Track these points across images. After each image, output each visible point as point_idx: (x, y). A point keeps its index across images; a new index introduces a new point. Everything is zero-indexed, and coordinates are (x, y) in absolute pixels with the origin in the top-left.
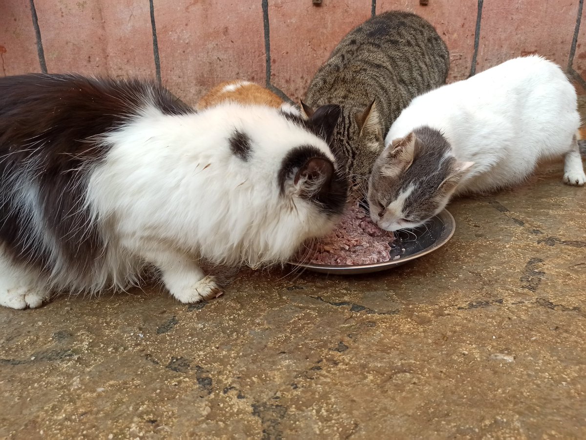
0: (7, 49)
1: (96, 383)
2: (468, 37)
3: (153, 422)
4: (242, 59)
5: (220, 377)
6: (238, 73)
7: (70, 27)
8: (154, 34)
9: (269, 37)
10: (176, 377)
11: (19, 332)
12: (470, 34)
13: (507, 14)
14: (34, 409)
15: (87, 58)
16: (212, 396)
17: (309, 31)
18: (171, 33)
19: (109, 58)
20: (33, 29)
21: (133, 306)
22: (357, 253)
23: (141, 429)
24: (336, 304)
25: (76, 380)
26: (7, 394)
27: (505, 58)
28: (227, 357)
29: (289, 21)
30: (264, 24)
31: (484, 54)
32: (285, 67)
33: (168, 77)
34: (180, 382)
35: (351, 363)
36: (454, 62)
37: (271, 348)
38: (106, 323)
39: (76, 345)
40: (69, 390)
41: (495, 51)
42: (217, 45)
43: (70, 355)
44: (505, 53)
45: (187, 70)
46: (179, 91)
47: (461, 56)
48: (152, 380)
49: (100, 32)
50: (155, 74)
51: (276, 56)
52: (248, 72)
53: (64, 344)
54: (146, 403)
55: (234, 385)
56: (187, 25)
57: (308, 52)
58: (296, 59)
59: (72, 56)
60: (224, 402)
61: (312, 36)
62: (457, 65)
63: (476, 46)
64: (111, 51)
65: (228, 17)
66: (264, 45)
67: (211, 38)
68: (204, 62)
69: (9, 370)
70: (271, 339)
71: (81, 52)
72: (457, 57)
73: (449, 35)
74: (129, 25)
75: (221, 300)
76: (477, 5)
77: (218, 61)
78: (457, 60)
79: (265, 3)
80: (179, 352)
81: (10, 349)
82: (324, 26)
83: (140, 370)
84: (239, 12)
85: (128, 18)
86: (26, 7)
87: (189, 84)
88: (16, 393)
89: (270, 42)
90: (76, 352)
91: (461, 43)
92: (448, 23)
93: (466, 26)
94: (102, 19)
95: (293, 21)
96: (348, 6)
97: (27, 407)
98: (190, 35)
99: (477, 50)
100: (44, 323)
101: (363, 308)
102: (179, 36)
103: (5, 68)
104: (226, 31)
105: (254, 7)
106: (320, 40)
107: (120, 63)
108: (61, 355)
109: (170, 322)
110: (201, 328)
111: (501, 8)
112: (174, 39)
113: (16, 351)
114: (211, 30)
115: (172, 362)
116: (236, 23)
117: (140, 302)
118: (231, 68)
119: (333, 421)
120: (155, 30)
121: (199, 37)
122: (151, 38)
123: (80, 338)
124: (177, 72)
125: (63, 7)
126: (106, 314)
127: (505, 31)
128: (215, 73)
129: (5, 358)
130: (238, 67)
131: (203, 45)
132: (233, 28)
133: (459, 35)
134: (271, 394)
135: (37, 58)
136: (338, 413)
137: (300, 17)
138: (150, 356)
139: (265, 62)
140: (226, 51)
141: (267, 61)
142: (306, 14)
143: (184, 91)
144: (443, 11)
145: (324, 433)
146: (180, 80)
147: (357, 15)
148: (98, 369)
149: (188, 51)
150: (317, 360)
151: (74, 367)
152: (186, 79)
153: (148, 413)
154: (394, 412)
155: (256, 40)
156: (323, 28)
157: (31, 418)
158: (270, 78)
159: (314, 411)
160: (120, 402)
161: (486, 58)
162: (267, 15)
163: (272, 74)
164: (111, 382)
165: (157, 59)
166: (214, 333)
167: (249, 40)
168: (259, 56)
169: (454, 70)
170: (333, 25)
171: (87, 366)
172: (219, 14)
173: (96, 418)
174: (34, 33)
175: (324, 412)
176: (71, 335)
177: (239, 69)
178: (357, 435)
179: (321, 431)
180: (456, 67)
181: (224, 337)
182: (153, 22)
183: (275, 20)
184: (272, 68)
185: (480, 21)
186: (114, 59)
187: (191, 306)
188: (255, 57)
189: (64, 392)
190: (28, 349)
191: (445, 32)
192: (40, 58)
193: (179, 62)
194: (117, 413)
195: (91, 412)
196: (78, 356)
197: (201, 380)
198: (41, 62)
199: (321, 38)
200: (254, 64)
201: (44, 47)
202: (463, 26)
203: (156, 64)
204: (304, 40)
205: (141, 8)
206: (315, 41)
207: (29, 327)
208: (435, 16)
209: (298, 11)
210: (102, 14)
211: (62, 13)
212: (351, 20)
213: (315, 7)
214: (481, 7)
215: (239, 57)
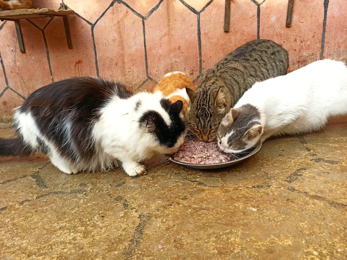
0: (83, 62)
1: (88, 202)
2: (317, 43)
3: (103, 217)
4: (187, 61)
5: (132, 204)
6: (185, 68)
7: (109, 51)
8: (146, 52)
9: (201, 49)
10: (116, 203)
11: (68, 182)
12: (318, 41)
13: (342, 28)
14: (66, 208)
15: (115, 64)
16: (126, 210)
17: (222, 45)
18: (153, 50)
19: (125, 63)
20: (94, 52)
21: (111, 176)
22: (209, 160)
23: (98, 218)
24: (192, 181)
25: (82, 200)
26: (58, 203)
27: (342, 53)
28: (138, 198)
29: (211, 41)
30: (199, 43)
31: (328, 52)
32: (209, 64)
33: (151, 71)
34: (117, 205)
35: (185, 204)
36: (309, 57)
37: (156, 196)
38: (99, 182)
39: (86, 189)
40: (78, 204)
41: (335, 49)
42: (175, 55)
43: (82, 192)
44: (342, 50)
45: (160, 68)
46: (156, 78)
47: (313, 53)
48: (108, 203)
49: (121, 52)
50: (145, 70)
51: (205, 59)
52: (190, 67)
53: (82, 188)
54: (103, 210)
55: (136, 208)
56: (160, 46)
57: (222, 56)
58: (215, 60)
59: (109, 63)
60: (130, 212)
61: (224, 47)
62: (310, 59)
63: (323, 47)
64: (126, 60)
65: (181, 41)
66: (198, 54)
67: (172, 52)
68: (168, 64)
69: (61, 195)
70: (158, 193)
71: (113, 61)
72: (310, 54)
73: (305, 42)
74: (134, 48)
75: (145, 176)
76: (322, 24)
77: (175, 63)
78: (310, 56)
79: (199, 33)
80: (121, 194)
81: (63, 188)
82: (231, 42)
83: (105, 199)
84: (186, 38)
85: (134, 45)
86: (91, 43)
87: (161, 75)
88: (61, 203)
89: (202, 52)
90: (85, 191)
91: (313, 46)
92: (304, 36)
93: (316, 37)
94: (122, 46)
95: (214, 40)
96: (244, 31)
97: (64, 208)
98: (162, 51)
99: (323, 50)
100: (77, 180)
101: (203, 184)
102: (157, 52)
103: (82, 70)
104: (179, 48)
105: (193, 35)
106: (228, 49)
107: (130, 66)
108: (79, 192)
109: (122, 183)
110: (133, 186)
111: (338, 25)
112: (155, 53)
113: (65, 189)
114: (172, 48)
115: (117, 198)
116: (184, 44)
117: (114, 175)
118: (182, 66)
119: (166, 223)
120: (146, 50)
121: (166, 51)
122: (144, 53)
123: (88, 186)
124: (156, 69)
125: (106, 41)
126: (100, 178)
127: (342, 38)
128: (174, 69)
129: (61, 191)
130: (185, 65)
131: (168, 55)
132: (183, 46)
133: (311, 42)
134: (148, 212)
135: (95, 65)
136: (169, 221)
137: (217, 38)
138: (110, 194)
139: (199, 62)
140: (179, 58)
141: (200, 61)
142: (220, 37)
143: (159, 78)
144: (301, 30)
145: (161, 227)
146: (157, 73)
147: (249, 35)
148: (91, 197)
149: (161, 58)
150: (172, 202)
151: (83, 196)
152: (160, 72)
153: (102, 214)
154: (191, 223)
155: (194, 51)
156: (230, 43)
157: (64, 211)
158: (201, 70)
159: (161, 219)
160: (94, 209)
161: (329, 53)
162: (200, 39)
163: (202, 68)
164: (93, 203)
165: (147, 63)
166: (137, 188)
167: (191, 52)
168: (196, 59)
169: (309, 62)
170: (235, 41)
171: (87, 196)
172: (176, 40)
173: (84, 214)
174: (94, 54)
175: (164, 220)
176: (85, 185)
177: (186, 66)
178: (172, 229)
179: (160, 226)
180: (310, 60)
181: (140, 190)
182: (145, 46)
183: (204, 41)
184: (203, 65)
185: (324, 34)
186: (127, 64)
187: (133, 177)
188: (194, 59)
189: (77, 204)
190: (69, 189)
191: (302, 41)
192: (96, 65)
193: (156, 64)
194: (92, 212)
195: (83, 211)
196: (85, 193)
197: (124, 205)
198: (96, 66)
199: (229, 48)
200: (193, 63)
201: (98, 60)
202: (313, 37)
203: (146, 65)
204: (219, 50)
205: (140, 40)
206: (225, 50)
207: (71, 181)
208: (296, 33)
209: (216, 35)
210: (123, 43)
211: (106, 44)
212: (245, 38)
213: (225, 33)
214: (325, 25)
215: (186, 60)
